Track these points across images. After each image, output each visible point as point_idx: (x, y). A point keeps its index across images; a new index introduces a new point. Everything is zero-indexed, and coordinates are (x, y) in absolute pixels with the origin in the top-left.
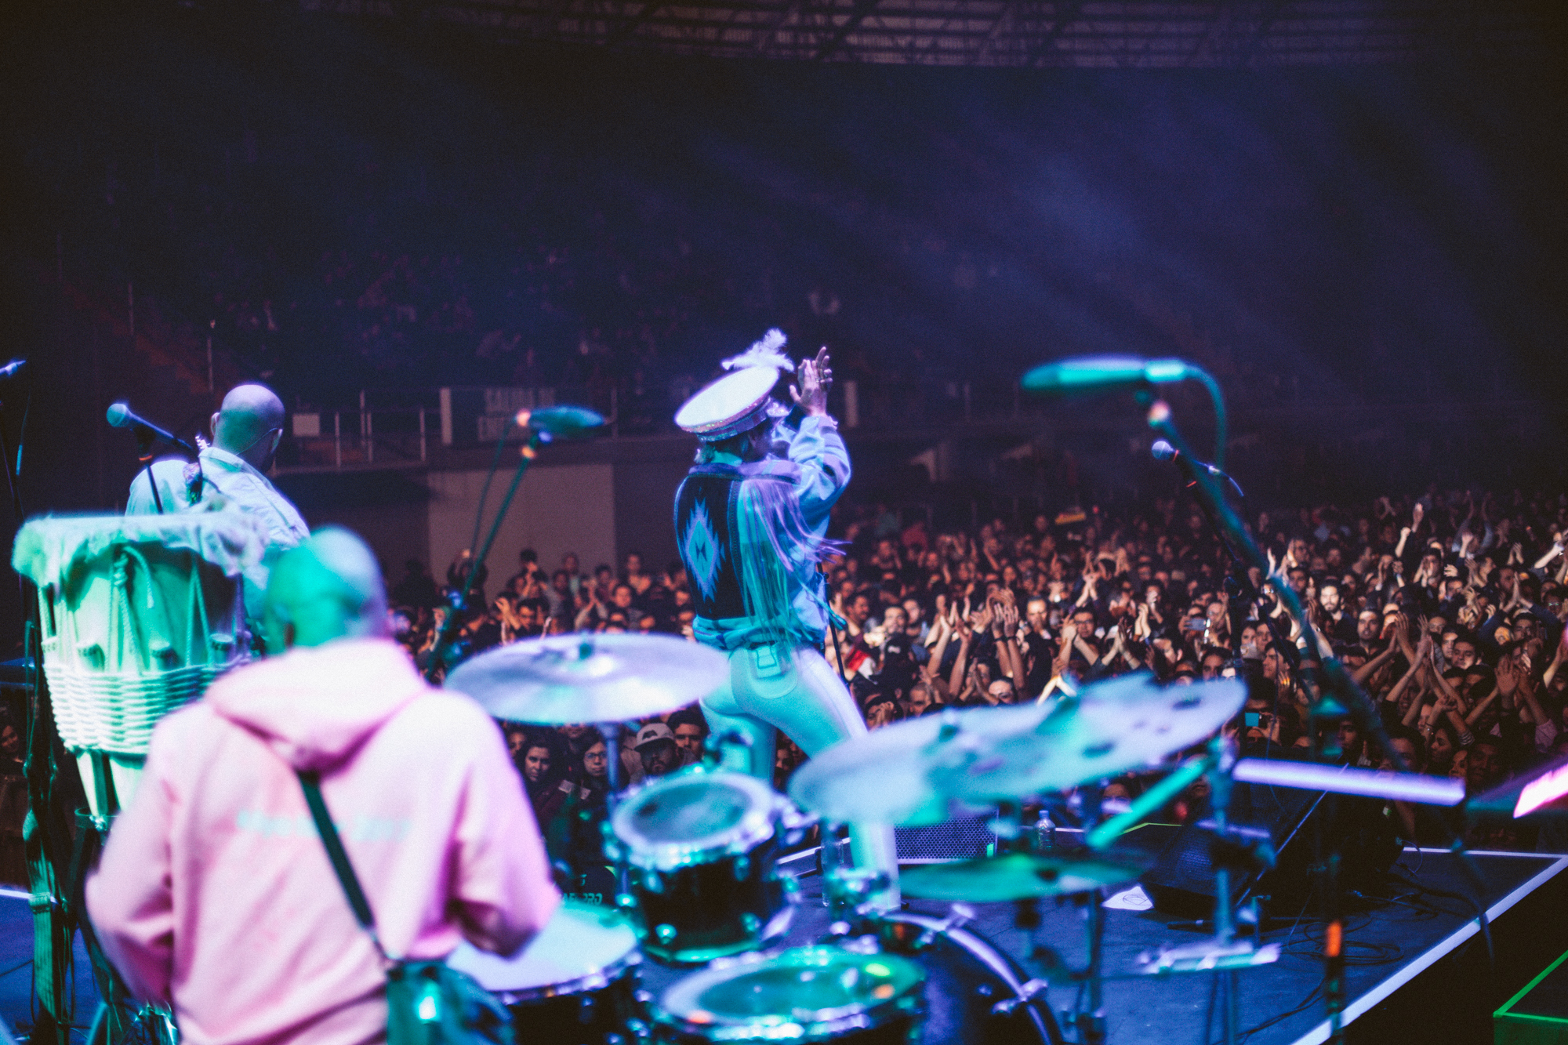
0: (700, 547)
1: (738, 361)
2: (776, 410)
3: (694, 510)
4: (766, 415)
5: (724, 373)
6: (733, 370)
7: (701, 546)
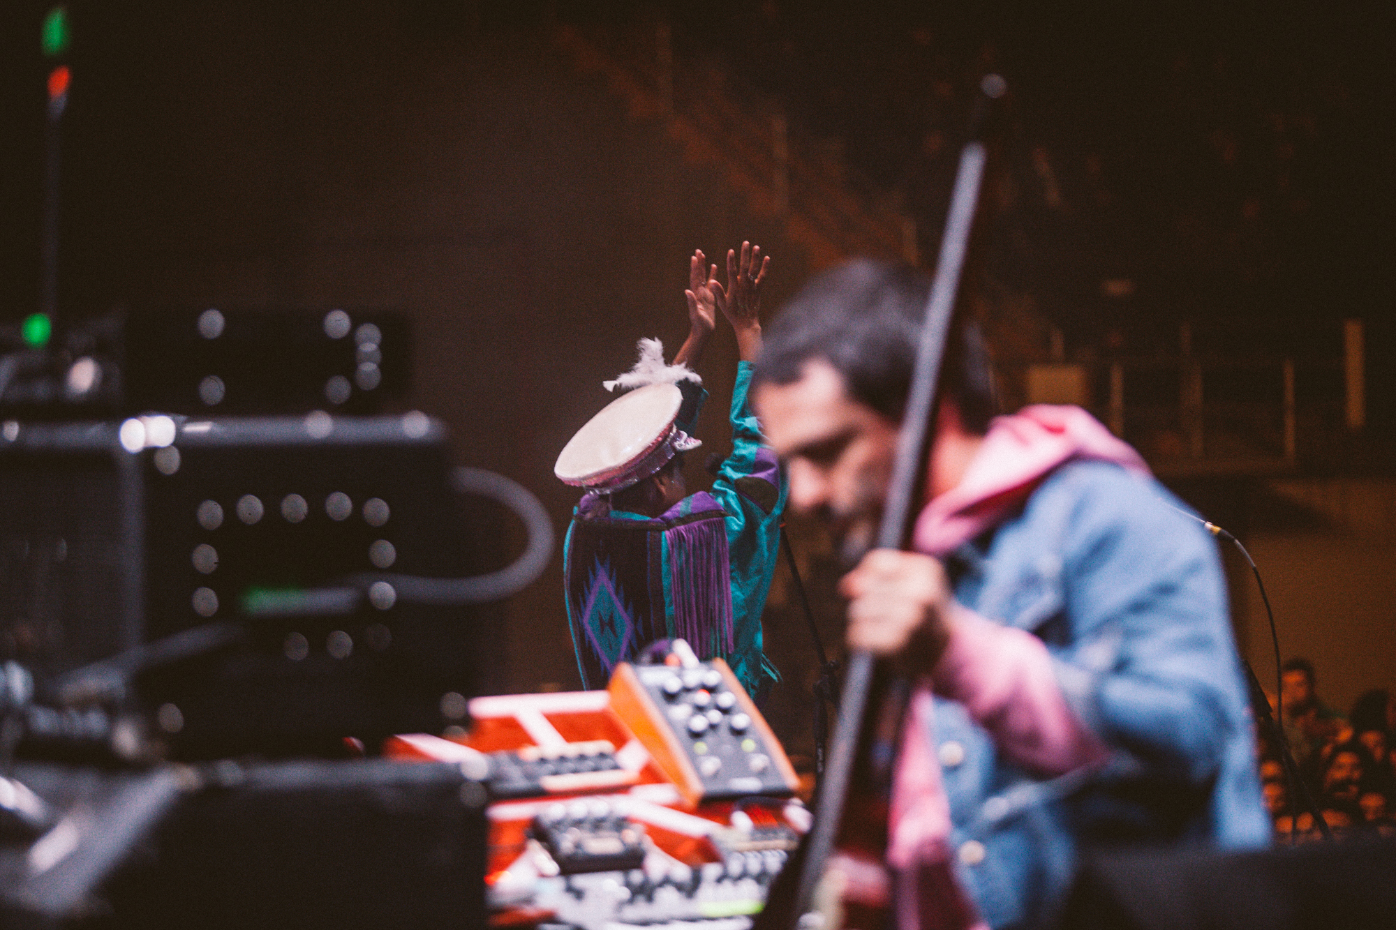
0: (606, 619)
1: (625, 379)
2: (685, 442)
3: (594, 571)
4: (674, 449)
5: (609, 398)
6: (620, 392)
7: (607, 617)
